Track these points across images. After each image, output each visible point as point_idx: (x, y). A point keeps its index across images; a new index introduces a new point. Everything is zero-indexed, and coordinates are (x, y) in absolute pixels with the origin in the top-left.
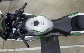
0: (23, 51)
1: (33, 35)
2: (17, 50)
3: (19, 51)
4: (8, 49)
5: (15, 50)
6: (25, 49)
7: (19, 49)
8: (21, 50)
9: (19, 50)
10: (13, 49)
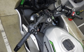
0: (4, 43)
1: (41, 47)
2: (4, 34)
3: (2, 37)
4: (2, 23)
5: (2, 31)
6: (8, 44)
7: (6, 37)
8: (4, 40)
9: (4, 38)
10: (3, 29)
